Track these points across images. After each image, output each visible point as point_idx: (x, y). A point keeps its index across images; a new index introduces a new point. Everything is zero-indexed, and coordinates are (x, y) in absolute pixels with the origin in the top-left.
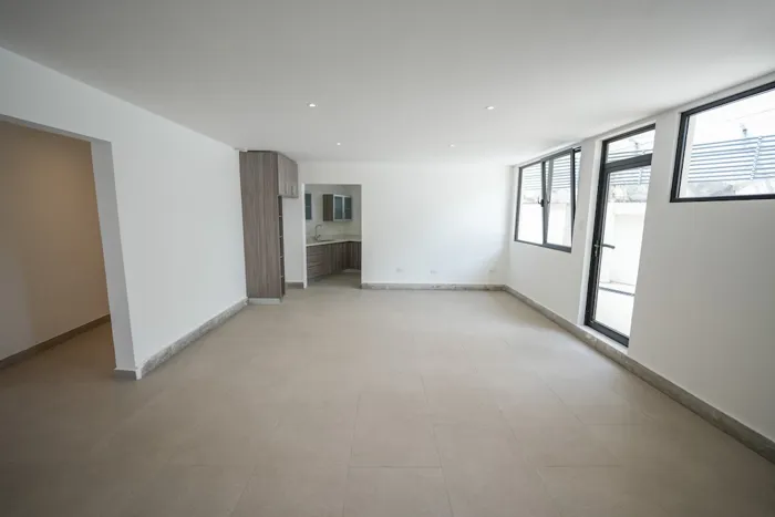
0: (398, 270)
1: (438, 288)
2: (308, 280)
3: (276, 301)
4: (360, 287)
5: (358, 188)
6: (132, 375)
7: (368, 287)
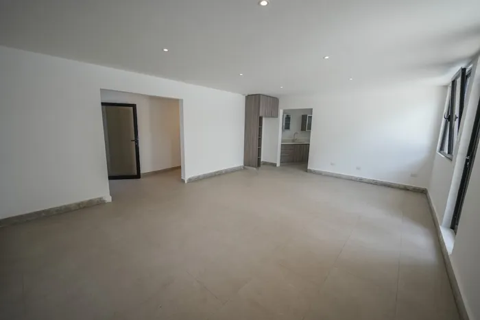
0: (332, 164)
1: (361, 181)
2: (281, 162)
3: (255, 169)
4: (307, 171)
5: (311, 110)
6: (183, 181)
7: (311, 171)
